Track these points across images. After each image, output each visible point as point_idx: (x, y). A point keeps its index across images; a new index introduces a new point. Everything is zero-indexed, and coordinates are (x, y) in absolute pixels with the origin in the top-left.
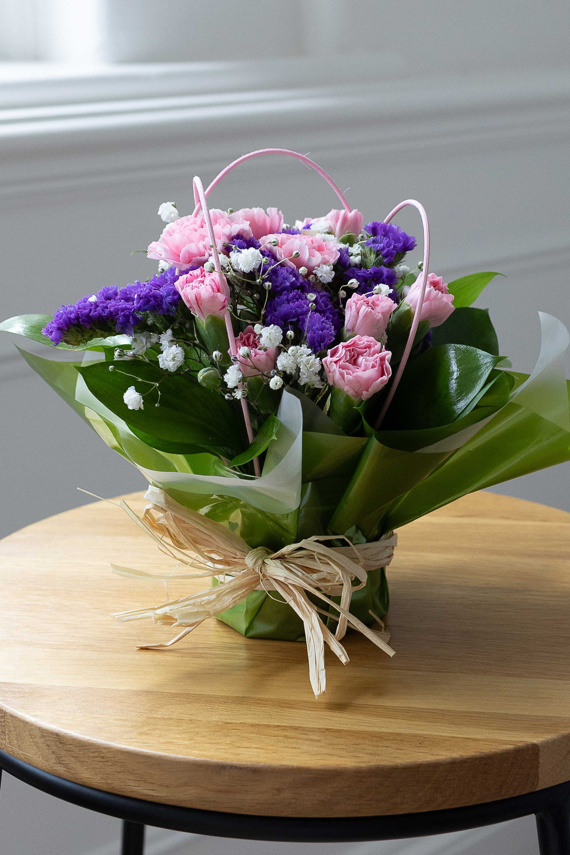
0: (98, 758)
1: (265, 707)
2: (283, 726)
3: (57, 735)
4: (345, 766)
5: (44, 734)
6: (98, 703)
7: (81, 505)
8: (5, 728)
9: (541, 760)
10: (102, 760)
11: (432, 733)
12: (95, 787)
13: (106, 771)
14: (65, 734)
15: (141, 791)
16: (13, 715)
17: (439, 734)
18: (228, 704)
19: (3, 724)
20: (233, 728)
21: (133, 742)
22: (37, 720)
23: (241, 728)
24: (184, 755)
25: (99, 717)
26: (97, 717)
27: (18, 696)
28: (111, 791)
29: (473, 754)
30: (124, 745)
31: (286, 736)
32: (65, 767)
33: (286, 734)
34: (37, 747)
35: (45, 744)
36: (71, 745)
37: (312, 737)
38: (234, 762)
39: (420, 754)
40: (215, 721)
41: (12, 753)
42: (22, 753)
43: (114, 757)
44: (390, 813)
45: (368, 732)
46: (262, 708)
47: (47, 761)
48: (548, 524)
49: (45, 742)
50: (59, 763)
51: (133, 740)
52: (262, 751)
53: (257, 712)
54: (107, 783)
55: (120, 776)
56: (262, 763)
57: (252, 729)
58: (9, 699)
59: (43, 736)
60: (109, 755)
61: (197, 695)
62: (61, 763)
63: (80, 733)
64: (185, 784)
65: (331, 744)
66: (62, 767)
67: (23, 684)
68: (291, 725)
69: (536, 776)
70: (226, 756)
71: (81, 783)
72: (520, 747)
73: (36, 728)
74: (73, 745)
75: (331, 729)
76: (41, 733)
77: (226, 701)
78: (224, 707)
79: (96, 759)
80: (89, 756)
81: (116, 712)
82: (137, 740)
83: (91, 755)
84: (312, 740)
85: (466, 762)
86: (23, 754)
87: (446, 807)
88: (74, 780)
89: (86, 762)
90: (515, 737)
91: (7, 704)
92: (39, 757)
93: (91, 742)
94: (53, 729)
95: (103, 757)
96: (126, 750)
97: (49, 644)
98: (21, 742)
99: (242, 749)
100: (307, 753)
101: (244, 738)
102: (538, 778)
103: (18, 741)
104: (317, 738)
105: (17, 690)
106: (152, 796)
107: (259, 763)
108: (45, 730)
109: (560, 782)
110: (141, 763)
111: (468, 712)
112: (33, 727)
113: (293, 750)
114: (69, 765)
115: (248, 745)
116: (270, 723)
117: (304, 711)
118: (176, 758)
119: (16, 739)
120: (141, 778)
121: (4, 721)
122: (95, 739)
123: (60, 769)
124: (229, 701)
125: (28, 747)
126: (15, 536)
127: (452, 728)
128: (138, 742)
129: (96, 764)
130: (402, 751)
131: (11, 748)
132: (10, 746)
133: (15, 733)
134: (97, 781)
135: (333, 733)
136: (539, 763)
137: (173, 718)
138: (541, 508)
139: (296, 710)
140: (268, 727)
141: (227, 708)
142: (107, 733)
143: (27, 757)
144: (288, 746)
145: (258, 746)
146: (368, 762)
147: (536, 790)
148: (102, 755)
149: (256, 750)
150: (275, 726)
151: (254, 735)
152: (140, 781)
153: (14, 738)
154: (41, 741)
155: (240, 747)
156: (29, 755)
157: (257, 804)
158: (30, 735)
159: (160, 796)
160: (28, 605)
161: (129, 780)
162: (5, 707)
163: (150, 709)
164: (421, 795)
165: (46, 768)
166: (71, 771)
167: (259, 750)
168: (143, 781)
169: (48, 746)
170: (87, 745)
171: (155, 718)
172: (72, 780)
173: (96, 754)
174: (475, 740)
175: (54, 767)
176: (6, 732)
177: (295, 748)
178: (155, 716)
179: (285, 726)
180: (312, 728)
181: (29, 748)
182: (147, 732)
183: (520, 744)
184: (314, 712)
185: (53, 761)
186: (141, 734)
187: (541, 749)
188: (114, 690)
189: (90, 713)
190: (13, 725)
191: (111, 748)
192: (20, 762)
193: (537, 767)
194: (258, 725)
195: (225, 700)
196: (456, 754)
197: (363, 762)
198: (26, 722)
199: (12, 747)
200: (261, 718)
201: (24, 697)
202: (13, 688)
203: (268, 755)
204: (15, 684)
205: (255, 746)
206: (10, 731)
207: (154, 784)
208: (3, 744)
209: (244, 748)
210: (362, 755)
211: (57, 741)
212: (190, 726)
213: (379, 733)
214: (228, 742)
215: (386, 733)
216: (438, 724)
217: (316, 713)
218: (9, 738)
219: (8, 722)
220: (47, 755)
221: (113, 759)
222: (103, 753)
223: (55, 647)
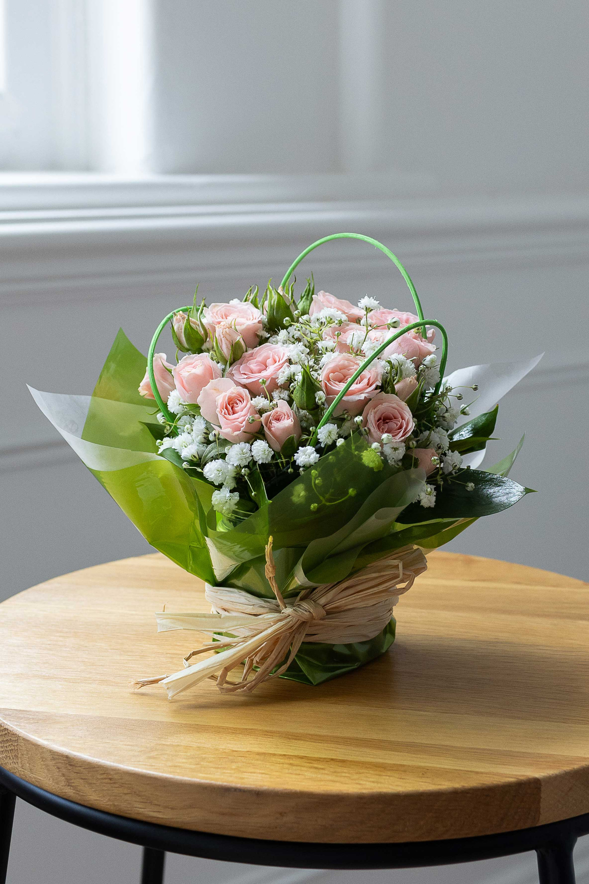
0: (106, 780)
1: (272, 738)
2: (289, 755)
3: (67, 757)
4: (348, 792)
5: (55, 757)
6: (109, 730)
7: (108, 562)
8: (18, 752)
9: (543, 795)
10: (109, 781)
11: (435, 765)
12: (102, 809)
13: (114, 793)
14: (75, 756)
15: (146, 813)
16: (26, 738)
17: (442, 766)
18: (235, 734)
19: (16, 748)
20: (239, 755)
21: (139, 765)
22: (49, 743)
23: (247, 756)
24: (190, 777)
25: (109, 742)
26: (107, 742)
27: (32, 722)
28: (118, 813)
29: (475, 785)
30: (132, 767)
31: (291, 764)
32: (74, 790)
33: (291, 762)
34: (48, 770)
35: (56, 767)
36: (80, 767)
37: (316, 765)
38: (239, 785)
39: (422, 783)
40: (223, 749)
41: (24, 777)
42: (33, 777)
43: (122, 779)
44: (391, 841)
45: (371, 762)
46: (269, 739)
47: (57, 783)
48: (559, 589)
49: (56, 765)
50: (68, 786)
51: (140, 763)
52: (267, 776)
53: (264, 743)
54: (115, 805)
55: (127, 797)
56: (265, 786)
57: (257, 757)
58: (23, 724)
59: (54, 759)
60: (116, 777)
61: (207, 726)
62: (71, 786)
63: (90, 756)
64: (191, 806)
65: (335, 772)
66: (71, 789)
67: (37, 712)
68: (297, 755)
69: (538, 811)
70: (231, 779)
71: (89, 806)
72: (522, 780)
73: (47, 751)
74: (82, 767)
75: (336, 759)
76: (51, 757)
77: (235, 732)
78: (232, 737)
79: (104, 781)
80: (98, 778)
81: (125, 739)
82: (144, 763)
83: (99, 777)
84: (316, 768)
85: (468, 793)
86: (35, 778)
87: (446, 837)
88: (82, 803)
89: (94, 784)
90: (517, 771)
91: (20, 728)
92: (49, 780)
93: (99, 764)
94: (63, 752)
95: (110, 779)
96: (133, 772)
97: (66, 678)
98: (33, 765)
99: (247, 774)
100: (311, 779)
101: (249, 764)
102: (540, 813)
103: (30, 764)
104: (322, 767)
105: (31, 717)
106: (158, 818)
107: (263, 786)
108: (56, 752)
109: (562, 818)
110: (148, 784)
111: (472, 748)
112: (44, 750)
113: (297, 777)
114: (78, 787)
115: (253, 770)
116: (276, 753)
117: (310, 743)
118: (181, 781)
119: (28, 763)
120: (147, 800)
121: (17, 745)
122: (103, 761)
123: (69, 792)
124: (238, 732)
125: (39, 770)
126: (42, 586)
127: (456, 761)
128: (145, 765)
129: (104, 786)
130: (404, 780)
131: (23, 772)
132: (22, 770)
133: (27, 757)
134: (105, 803)
135: (338, 763)
136: (541, 798)
137: (181, 745)
138: (552, 576)
139: (302, 742)
140: (274, 755)
141: (235, 738)
142: (115, 756)
143: (38, 780)
144: (292, 772)
145: (263, 772)
146: (371, 789)
147: (537, 825)
148: (110, 777)
149: (260, 775)
150: (281, 755)
151: (260, 762)
152: (146, 803)
153: (26, 761)
154: (52, 764)
155: (244, 772)
156: (40, 778)
157: (261, 827)
158: (42, 757)
159: (166, 819)
160: (49, 644)
161: (136, 801)
162: (19, 731)
163: (160, 736)
164: (422, 823)
165: (56, 790)
166: (80, 793)
167: (263, 775)
168: (150, 803)
169: (58, 768)
170: (96, 766)
171: (164, 745)
172: (80, 802)
173: (105, 776)
174: (477, 773)
175: (64, 789)
176: (19, 756)
177: (299, 774)
178: (164, 743)
179: (291, 755)
180: (317, 758)
181: (41, 771)
182: (155, 757)
183: (522, 778)
184: (320, 744)
185: (63, 783)
186: (150, 758)
187: (543, 784)
188: (126, 719)
189: (101, 739)
190: (25, 749)
191: (119, 770)
192: (32, 787)
193: (539, 802)
194: (264, 754)
195: (233, 731)
196: (458, 784)
197: (365, 789)
198: (38, 745)
199: (24, 770)
200: (267, 748)
201: (38, 723)
202: (28, 715)
203: (272, 780)
204: (30, 711)
205: (260, 771)
206: (23, 755)
207: (159, 805)
208: (16, 768)
209: (248, 773)
210: (364, 783)
211: (67, 764)
212: (198, 753)
213: (383, 764)
214: (233, 767)
215: (389, 764)
216: (442, 758)
217: (322, 745)
218: (21, 762)
219: (21, 746)
220: (57, 778)
221: (120, 781)
222: (111, 775)
223: (71, 681)
